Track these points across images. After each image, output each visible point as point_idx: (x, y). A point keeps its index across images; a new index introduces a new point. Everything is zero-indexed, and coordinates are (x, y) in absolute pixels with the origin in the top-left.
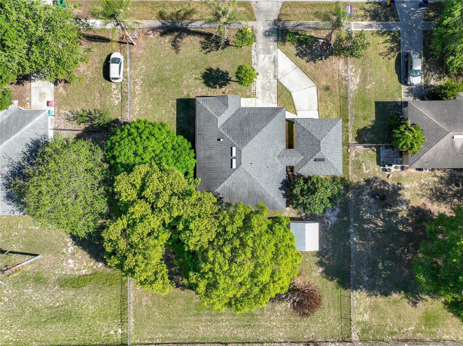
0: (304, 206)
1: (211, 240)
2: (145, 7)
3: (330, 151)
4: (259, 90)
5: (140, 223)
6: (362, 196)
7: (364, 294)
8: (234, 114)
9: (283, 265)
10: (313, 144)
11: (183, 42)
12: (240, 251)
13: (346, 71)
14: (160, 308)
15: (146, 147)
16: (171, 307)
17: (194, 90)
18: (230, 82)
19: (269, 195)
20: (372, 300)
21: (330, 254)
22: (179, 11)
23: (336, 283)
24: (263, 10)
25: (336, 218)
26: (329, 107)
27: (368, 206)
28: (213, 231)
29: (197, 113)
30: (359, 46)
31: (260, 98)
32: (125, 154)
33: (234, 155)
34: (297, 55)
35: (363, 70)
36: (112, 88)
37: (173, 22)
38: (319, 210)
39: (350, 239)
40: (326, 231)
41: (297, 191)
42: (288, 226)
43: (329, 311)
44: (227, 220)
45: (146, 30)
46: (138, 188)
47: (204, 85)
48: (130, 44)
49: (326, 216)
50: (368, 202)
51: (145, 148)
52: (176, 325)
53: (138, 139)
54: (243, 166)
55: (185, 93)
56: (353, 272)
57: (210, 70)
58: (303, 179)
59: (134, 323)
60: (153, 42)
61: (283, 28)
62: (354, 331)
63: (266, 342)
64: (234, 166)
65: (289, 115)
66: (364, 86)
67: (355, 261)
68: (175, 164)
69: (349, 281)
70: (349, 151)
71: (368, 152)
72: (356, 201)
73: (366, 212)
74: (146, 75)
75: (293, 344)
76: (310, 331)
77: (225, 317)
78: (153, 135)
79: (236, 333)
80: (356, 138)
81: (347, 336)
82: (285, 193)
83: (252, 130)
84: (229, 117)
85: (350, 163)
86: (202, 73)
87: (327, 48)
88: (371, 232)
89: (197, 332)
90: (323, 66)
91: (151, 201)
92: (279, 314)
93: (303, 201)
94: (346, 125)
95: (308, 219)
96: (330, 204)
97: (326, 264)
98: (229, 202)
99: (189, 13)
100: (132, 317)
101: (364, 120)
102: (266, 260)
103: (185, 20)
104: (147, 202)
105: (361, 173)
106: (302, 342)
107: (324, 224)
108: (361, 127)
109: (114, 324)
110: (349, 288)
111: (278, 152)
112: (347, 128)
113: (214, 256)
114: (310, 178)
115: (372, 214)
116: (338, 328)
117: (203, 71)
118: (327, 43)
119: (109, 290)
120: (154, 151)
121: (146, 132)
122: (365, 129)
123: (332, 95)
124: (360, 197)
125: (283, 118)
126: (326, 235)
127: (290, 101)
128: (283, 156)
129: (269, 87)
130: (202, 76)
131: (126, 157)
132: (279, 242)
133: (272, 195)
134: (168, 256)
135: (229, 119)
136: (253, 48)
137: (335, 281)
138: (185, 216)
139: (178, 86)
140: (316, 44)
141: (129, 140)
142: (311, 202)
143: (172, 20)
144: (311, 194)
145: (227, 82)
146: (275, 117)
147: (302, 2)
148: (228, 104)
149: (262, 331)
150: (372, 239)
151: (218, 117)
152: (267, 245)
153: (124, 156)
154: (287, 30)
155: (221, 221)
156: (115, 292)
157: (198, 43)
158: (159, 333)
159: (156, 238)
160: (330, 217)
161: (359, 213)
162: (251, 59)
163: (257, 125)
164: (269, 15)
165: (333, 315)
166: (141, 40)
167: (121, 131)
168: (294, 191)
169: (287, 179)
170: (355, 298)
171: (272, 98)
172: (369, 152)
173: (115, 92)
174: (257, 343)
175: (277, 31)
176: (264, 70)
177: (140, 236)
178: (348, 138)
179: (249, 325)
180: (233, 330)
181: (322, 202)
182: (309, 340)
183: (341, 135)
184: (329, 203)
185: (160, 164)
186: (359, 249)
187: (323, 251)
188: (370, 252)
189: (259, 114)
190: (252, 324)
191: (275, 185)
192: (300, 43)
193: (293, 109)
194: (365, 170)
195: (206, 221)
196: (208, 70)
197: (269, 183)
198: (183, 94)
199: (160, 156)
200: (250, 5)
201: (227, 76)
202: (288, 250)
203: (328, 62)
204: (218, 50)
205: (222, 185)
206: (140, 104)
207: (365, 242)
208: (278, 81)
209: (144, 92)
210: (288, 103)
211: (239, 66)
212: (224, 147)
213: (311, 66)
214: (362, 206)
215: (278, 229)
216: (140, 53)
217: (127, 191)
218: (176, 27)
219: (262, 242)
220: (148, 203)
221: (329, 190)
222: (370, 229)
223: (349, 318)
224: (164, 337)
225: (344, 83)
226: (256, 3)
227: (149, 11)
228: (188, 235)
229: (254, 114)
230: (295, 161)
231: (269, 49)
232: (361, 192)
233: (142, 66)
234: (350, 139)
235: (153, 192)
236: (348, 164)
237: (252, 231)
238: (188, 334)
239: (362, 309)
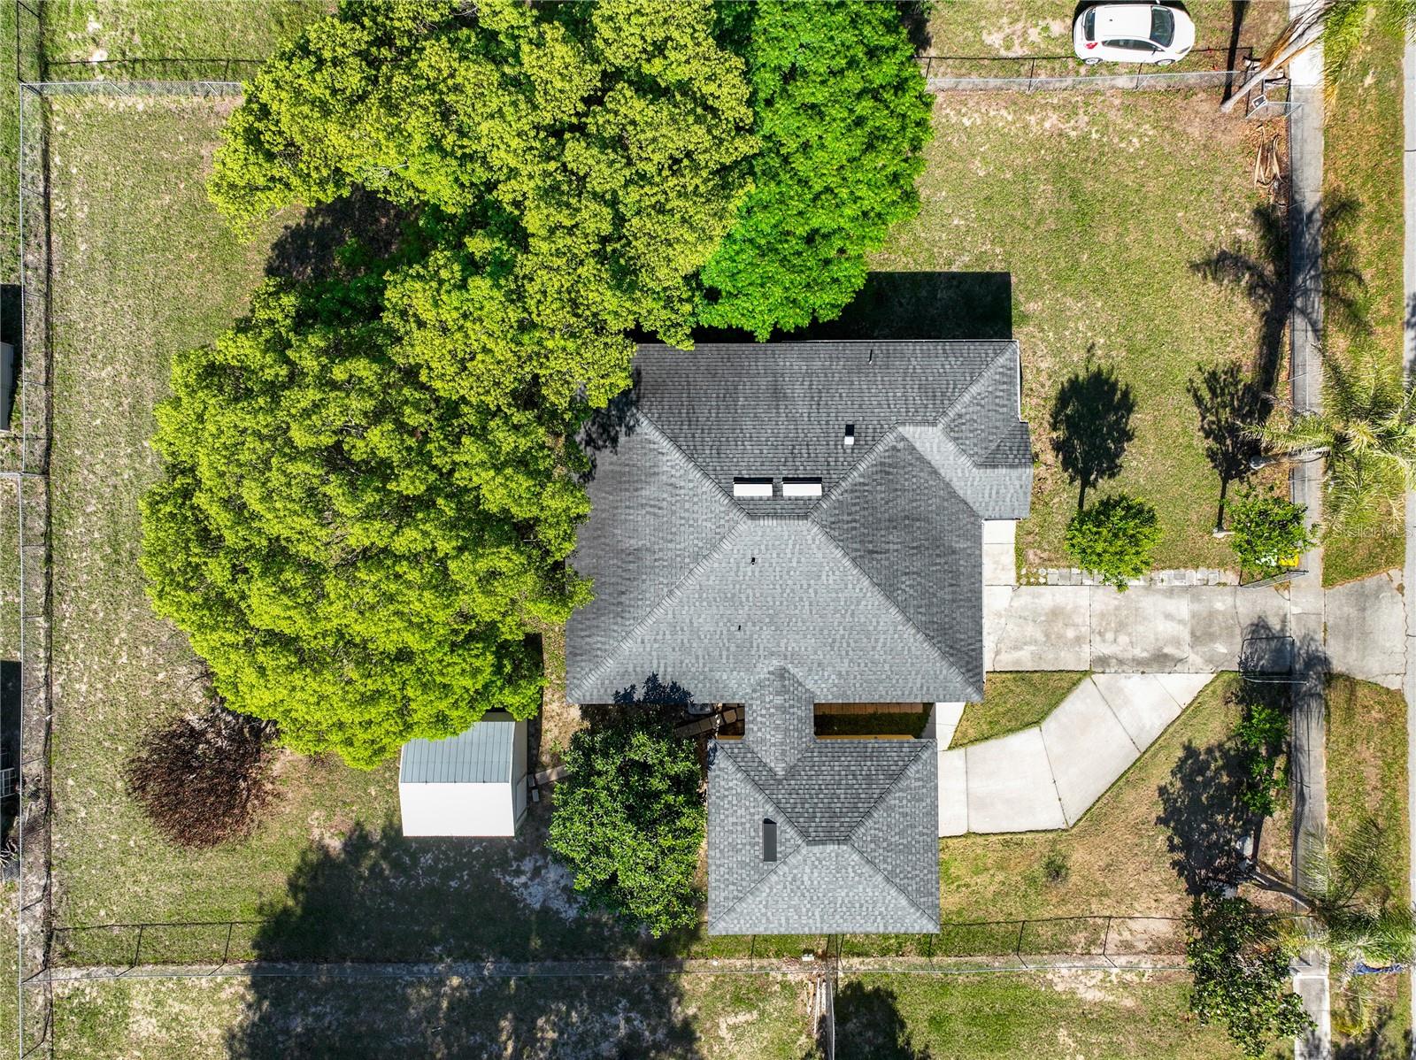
0: (582, 777)
1: (423, 378)
2: (1375, 142)
3: (807, 883)
4: (1048, 598)
5: (496, 77)
6: (625, 1010)
7: (238, 1017)
8: (953, 494)
9: (315, 685)
10: (833, 816)
11: (1235, 299)
12: (370, 497)
13: (1127, 947)
14: (188, 211)
15: (821, 115)
16: (193, 256)
17: (1043, 340)
18: (1078, 483)
19: (628, 633)
20: (211, 1050)
21: (397, 882)
22: (1360, 280)
23: (280, 906)
24: (1368, 612)
25: (537, 906)
26: (983, 879)
27: (586, 1032)
28: (464, 387)
29: (957, 346)
30: (1247, 1010)
31: (1016, 604)
32: (792, 27)
33: (790, 490)
34: (1190, 751)
35: (1132, 1016)
36: (1049, 20)
37: (1317, 258)
38: (565, 836)
39: (455, 961)
40: (487, 866)
41: (643, 747)
42: (498, 713)
43: (171, 877)
44: (507, 441)
45: (1283, 149)
46: (647, 69)
47: (1065, 379)
48: (1228, 87)
49: (546, 866)
50: (602, 1033)
51: (814, 111)
52: (122, 274)
53: (852, 82)
54: (745, 526)
55: (1032, 307)
56: (322, 974)
57: (1127, 405)
58: (691, 772)
59: (131, 111)
60: (1236, 179)
61: (1297, 694)
62: (88, 976)
63: (51, 628)
64: (741, 490)
65: (947, 717)
66: (1069, 1020)
67: (366, 980)
68: (751, 241)
69: (290, 957)
70: (806, 959)
71: (801, 1033)
72: (605, 987)
73: (563, 1026)
74: (1102, 154)
75: (43, 734)
76: (92, 801)
77: (153, 466)
78: (870, 147)
79: (89, 510)
80: (860, 985)
81: (71, 947)
82: (636, 697)
83: (892, 565)
84: (942, 471)
85: (756, 962)
86: (1111, 371)
87: (1217, 871)
88: (482, 1047)
89: (94, 356)
90: (1146, 853)
91: (590, 120)
92: (161, 677)
93: (599, 774)
94: (908, 947)
95: (535, 793)
96: (588, 884)
97: (357, 865)
98: (598, 473)
99: (1354, 318)
100: (151, 102)
101: (932, 1020)
102: (334, 608)
103: (1326, 303)
104: (587, 101)
105: (720, 1006)
106: (48, 769)
107: (516, 859)
108: (903, 1008)
109: (127, 33)
110: (259, 958)
111: (799, 672)
112: (900, 952)
113: (353, 384)
114: (696, 801)
115: (554, 1050)
116: (102, 913)
117: (1122, 378)
118: (1238, 870)
119: (258, 12)
120: (806, 146)
121: (881, 119)
122: (893, 1022)
123: (1031, 891)
124: (624, 1002)
125: (941, 692)
126: (469, 866)
127: (1003, 721)
128: (784, 690)
129: (1060, 636)
130: (1099, 373)
131: (781, 32)
132: (419, 670)
133: (627, 646)
134: (389, 244)
135: (935, 472)
136: (1215, 575)
137: (290, 903)
138: (525, 263)
139: (1060, 279)
140: (1234, 827)
141: (848, 48)
142: (596, 808)
143: (1326, 252)
144: (629, 808)
145: (1077, 471)
146: (943, 659)
147: (1404, 771)
148: (995, 467)
149: (95, 612)
150: (455, 1049)
151: (940, 426)
152: (397, 613)
153: (784, 26)
154: (1288, 710)
155: (507, 418)
156: (252, 37)
157: (1233, 357)
158: (91, 207)
159: (436, 145)
160: (544, 883)
161: (557, 999)
162: (1170, 567)
163: (911, 586)
164: (1347, 637)
165: (153, 892)
166: (1241, 131)
167: (885, 23)
168: (640, 738)
169: (692, 711)
170: (219, 979)
171: (1016, 648)
172: (803, 1039)
173: (1034, 35)
174: (49, 594)
175: (1287, 669)
176: (1127, 617)
177: (444, 80)
178: (859, 955)
179: (117, 562)
180: (101, 497)
181: (595, 850)
182: (55, 797)
183: (871, 929)
184: (594, 881)
185: (752, 173)
186: (413, 997)
187: (406, 851)
188: (403, 1041)
189: (954, 593)
190: (122, 574)
191: (665, 657)
192: (1241, 763)
193: (972, 733)
194: (732, 1020)
195: (501, 349)
196: (1126, 394)
197: (673, 633)
198: (1028, 300)
199: (784, 177)
200: (1390, 562)
201: (1101, 473)
202: (384, 706)
203: (1164, 872)
204: (1207, 437)
205: (665, 445)
206: (988, 129)
207: (443, 1022)
208: (1086, 672)
209: (1036, 145)
210: (997, 713)
211: (1151, 510)
212: (822, 449)
213: (1144, 805)
214: (586, 1011)
215: (478, 663)
216: (1189, 130)
217: (634, 20)
218: (1298, 270)
219: (412, 595)
220: (581, 107)
221: (646, 880)
222: (494, 1040)
223: (142, 956)
224: (75, 228)
225: (1080, 938)
226: (1395, 584)
227: (1362, 162)
228: (444, 274)
229: (956, 574)
230: (763, 741)
231: (1212, 637)
232: (642, 1006)
233: (1140, 137)
234: (856, 961)
235: (630, 128)
236: (755, 953)
237: (460, 550)
238: (86, 320)
239: (177, 1007)
